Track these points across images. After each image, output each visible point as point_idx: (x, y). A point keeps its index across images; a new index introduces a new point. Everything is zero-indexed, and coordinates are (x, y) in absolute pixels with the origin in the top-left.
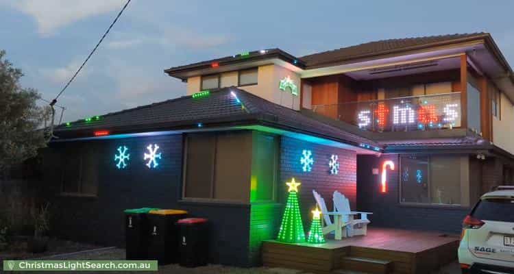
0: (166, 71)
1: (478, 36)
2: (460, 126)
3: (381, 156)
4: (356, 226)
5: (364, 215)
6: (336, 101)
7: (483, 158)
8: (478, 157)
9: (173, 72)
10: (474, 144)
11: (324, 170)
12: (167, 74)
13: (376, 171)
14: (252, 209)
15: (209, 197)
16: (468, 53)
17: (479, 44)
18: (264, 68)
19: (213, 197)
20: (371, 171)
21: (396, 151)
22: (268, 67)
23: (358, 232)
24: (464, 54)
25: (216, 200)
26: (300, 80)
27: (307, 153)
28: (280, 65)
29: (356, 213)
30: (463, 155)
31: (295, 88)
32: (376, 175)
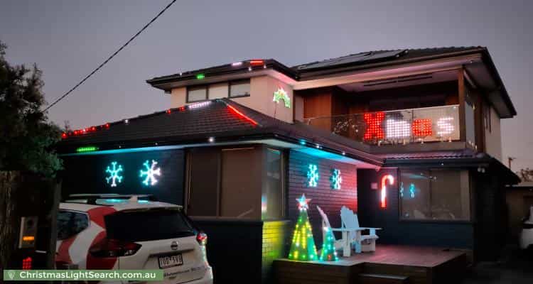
0: (148, 82)
1: (475, 50)
2: (458, 138)
3: (381, 170)
4: (364, 242)
5: (373, 231)
6: (329, 114)
7: (483, 171)
8: (479, 170)
9: (156, 83)
10: (474, 157)
11: (329, 185)
12: (150, 85)
13: (374, 186)
14: (264, 227)
15: (215, 215)
16: (464, 66)
17: (477, 58)
18: (256, 79)
19: (220, 215)
20: (370, 186)
21: (395, 164)
22: (260, 78)
23: (366, 248)
24: (461, 67)
25: (223, 218)
26: (292, 92)
27: (313, 168)
28: (274, 76)
30: (463, 168)
31: (288, 100)
32: (375, 190)
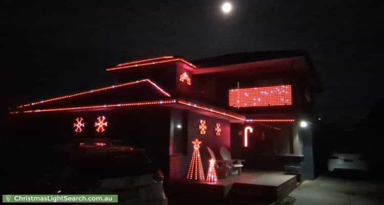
11: (213, 133)
20: (238, 133)
26: (192, 76)
27: (203, 122)
29: (234, 161)
31: (189, 80)
32: (241, 136)
